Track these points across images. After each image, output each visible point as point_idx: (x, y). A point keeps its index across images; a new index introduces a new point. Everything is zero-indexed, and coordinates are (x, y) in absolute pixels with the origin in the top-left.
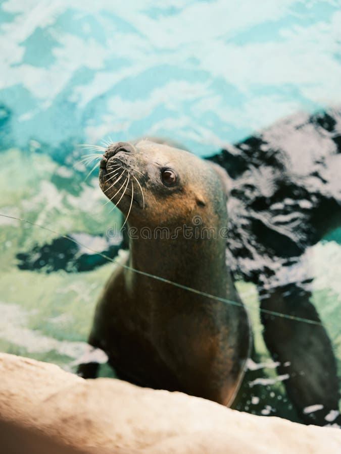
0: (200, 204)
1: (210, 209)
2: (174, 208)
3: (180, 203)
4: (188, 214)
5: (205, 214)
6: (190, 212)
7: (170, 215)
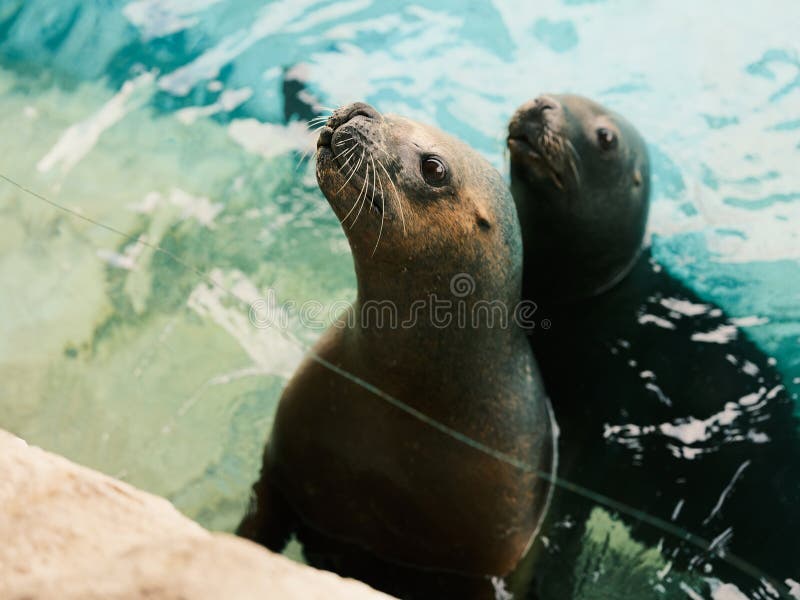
1: (498, 236)
4: (463, 241)
5: (490, 244)
6: (466, 237)
7: (432, 239)
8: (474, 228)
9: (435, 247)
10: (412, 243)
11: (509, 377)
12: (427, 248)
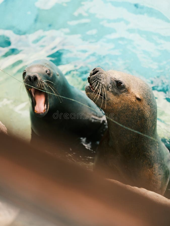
0: (138, 99)
1: (145, 102)
2: (124, 101)
3: (127, 98)
4: (132, 104)
5: (142, 105)
6: (133, 103)
7: (123, 104)
8: (135, 100)
9: (124, 107)
10: (117, 105)
11: (152, 146)
12: (122, 107)
